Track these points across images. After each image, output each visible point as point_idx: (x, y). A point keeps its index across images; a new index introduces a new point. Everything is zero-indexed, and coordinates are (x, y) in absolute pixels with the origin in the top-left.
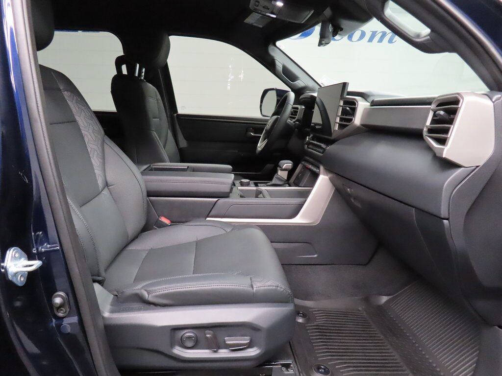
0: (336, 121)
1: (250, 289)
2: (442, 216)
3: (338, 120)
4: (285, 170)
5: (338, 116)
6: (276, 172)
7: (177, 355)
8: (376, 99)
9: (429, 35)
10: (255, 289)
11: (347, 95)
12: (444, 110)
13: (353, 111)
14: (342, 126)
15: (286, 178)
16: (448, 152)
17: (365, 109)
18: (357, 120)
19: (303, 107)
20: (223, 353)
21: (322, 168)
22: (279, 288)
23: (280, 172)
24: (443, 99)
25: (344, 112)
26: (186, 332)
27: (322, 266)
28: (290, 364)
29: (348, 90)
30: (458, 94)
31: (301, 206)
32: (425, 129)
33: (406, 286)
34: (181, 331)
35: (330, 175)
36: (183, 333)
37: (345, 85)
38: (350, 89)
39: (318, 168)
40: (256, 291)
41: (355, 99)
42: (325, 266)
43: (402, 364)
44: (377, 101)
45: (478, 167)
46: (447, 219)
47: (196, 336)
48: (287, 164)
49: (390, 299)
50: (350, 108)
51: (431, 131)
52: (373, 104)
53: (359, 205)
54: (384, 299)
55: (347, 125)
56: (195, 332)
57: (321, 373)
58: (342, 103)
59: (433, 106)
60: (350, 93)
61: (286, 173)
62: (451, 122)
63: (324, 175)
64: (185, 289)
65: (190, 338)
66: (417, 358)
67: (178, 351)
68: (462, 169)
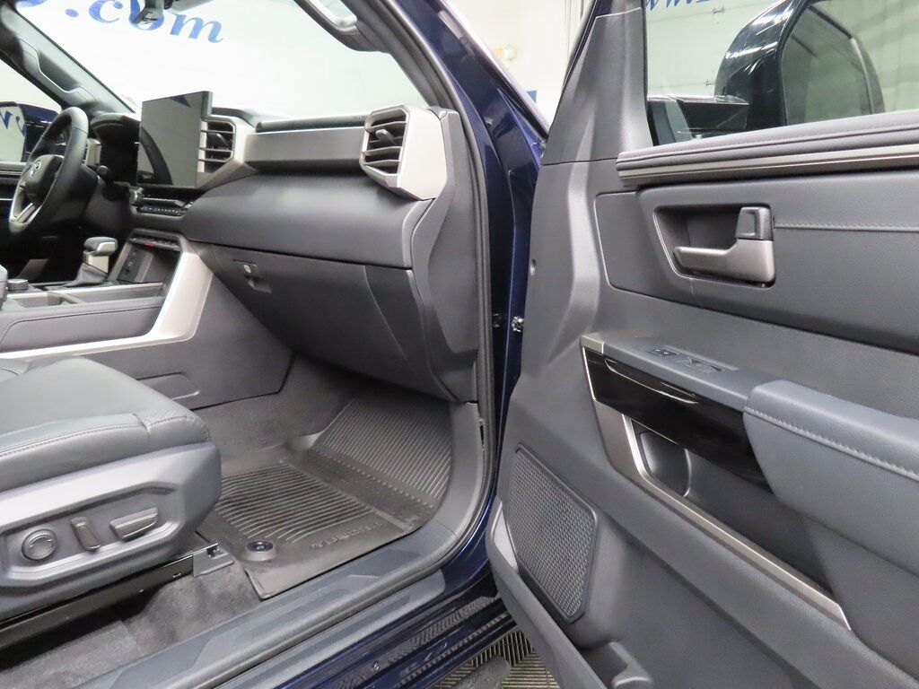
0: (200, 158)
1: (141, 428)
2: (405, 265)
3: (202, 155)
4: (102, 254)
5: (201, 149)
6: (81, 260)
7: (19, 581)
8: (265, 122)
9: (355, 24)
10: (149, 428)
11: (213, 113)
12: (386, 128)
13: (229, 139)
14: (211, 167)
15: (106, 269)
16: (402, 180)
17: (249, 136)
18: (239, 154)
19: (98, 142)
20: (110, 551)
21: (183, 241)
22: (188, 419)
23: (91, 260)
24: (380, 115)
25: (212, 141)
26: (30, 533)
27: (209, 409)
28: (215, 548)
29: (213, 106)
30: (402, 106)
31: (156, 310)
32: (362, 158)
33: (338, 413)
34: (22, 533)
35: (201, 252)
36: (25, 537)
37: (205, 96)
38: (216, 102)
39: (176, 242)
40: (152, 429)
41: (229, 120)
42: (213, 408)
43: (363, 505)
44: (267, 125)
45: (434, 199)
46: (410, 269)
47: (54, 533)
48: (105, 244)
49: (321, 436)
50: (222, 136)
51: (368, 159)
52: (260, 128)
53: (266, 289)
54: (314, 438)
55: (223, 164)
56: (50, 528)
57: (260, 550)
58: (205, 126)
59: (368, 125)
60: (215, 111)
61: (105, 260)
62: (400, 143)
63: (189, 251)
64: (13, 455)
65: (41, 540)
66: (378, 493)
67: (20, 574)
68: (418, 203)
